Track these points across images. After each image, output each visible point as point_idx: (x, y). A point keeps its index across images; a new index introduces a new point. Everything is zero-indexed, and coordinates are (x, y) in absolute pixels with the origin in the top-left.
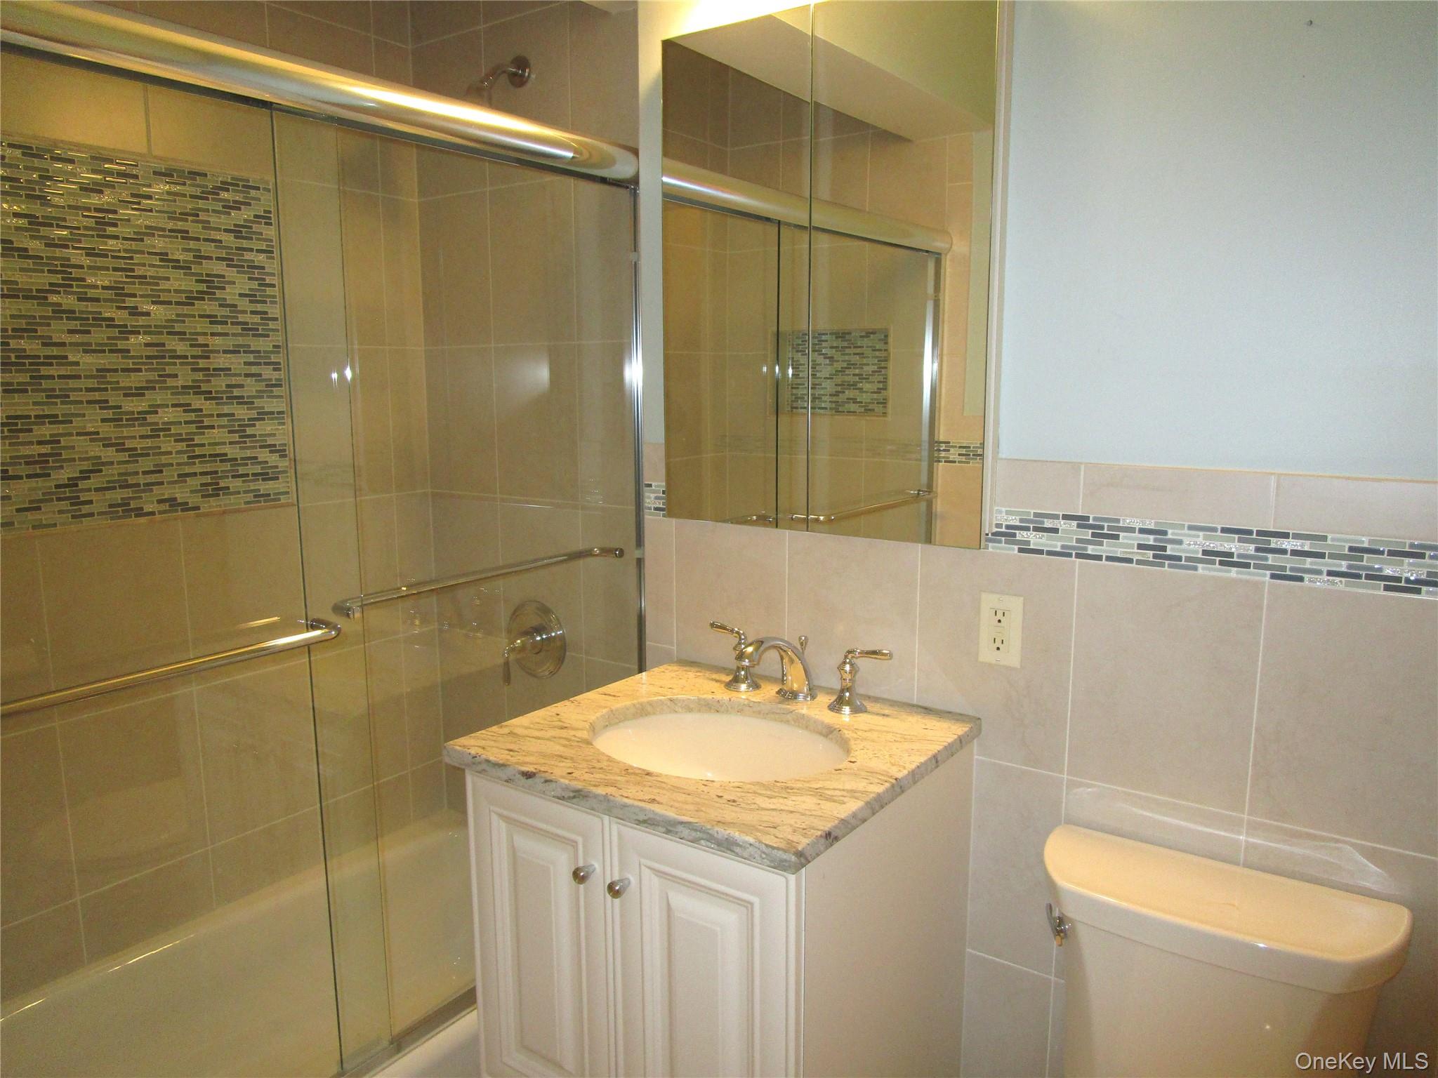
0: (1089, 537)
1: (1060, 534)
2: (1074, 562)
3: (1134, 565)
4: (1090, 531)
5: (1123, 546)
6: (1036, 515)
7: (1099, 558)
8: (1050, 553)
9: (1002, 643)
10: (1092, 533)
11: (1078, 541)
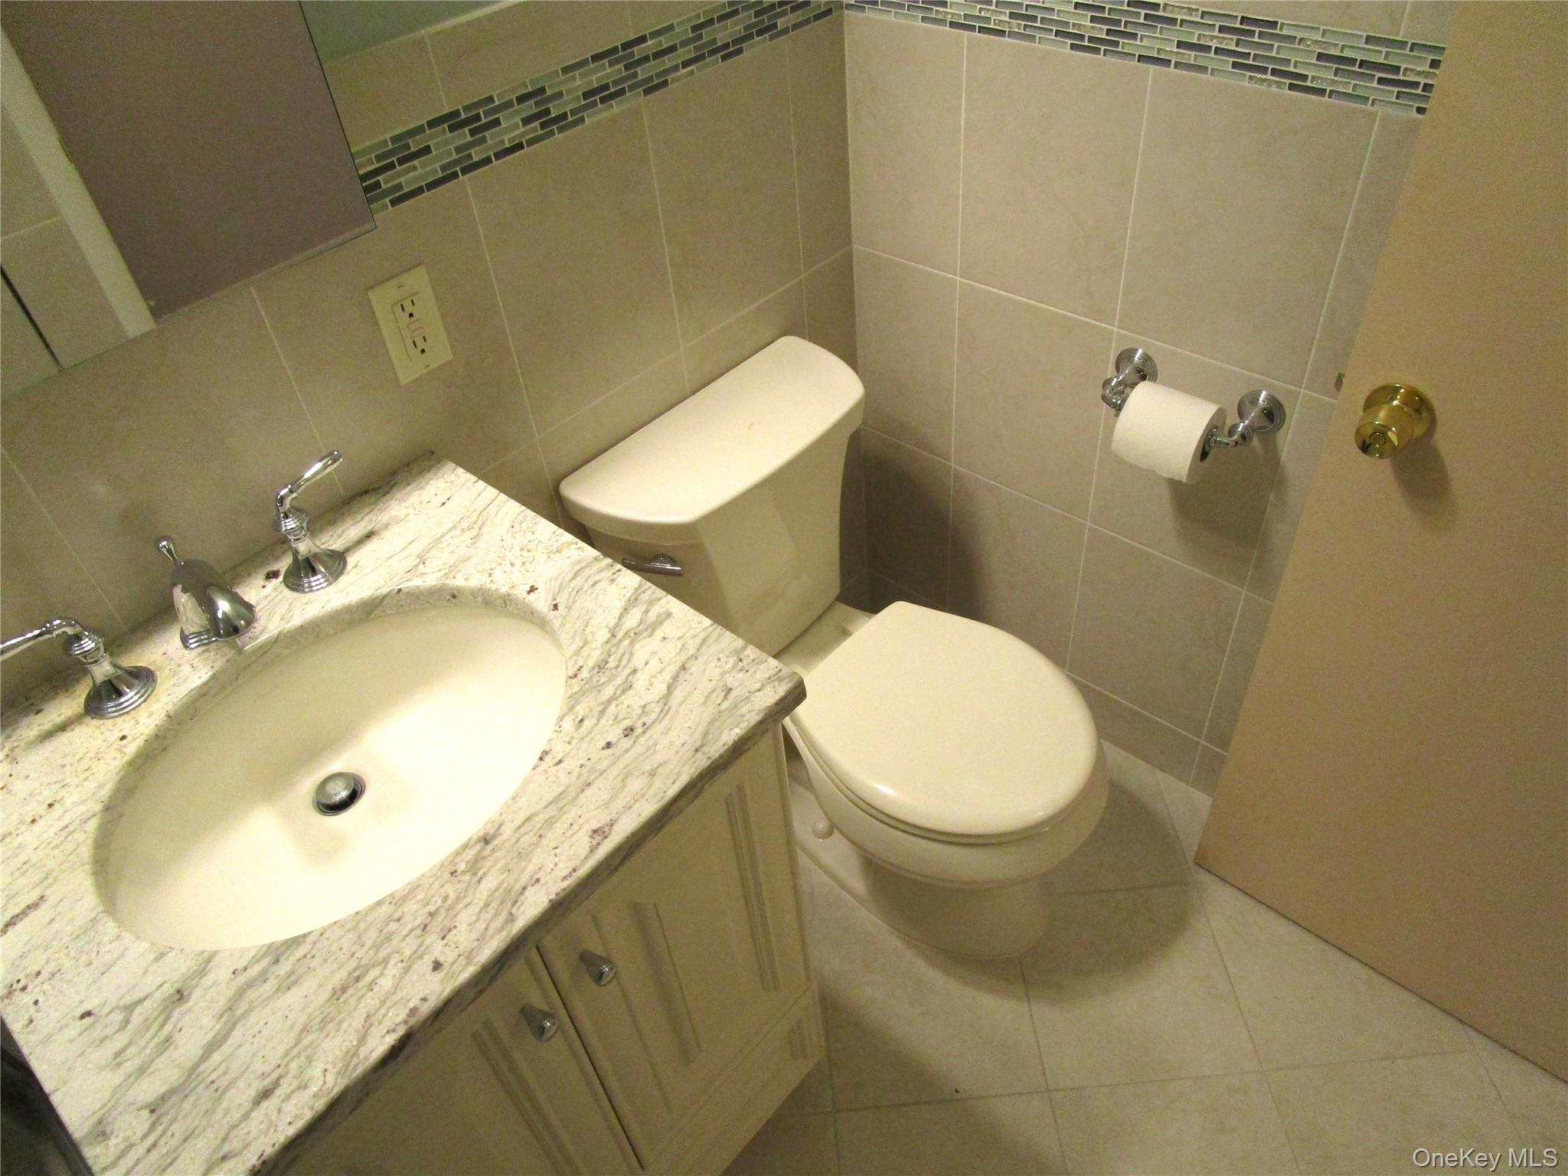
0: (469, 139)
1: (434, 152)
2: (463, 182)
3: (526, 150)
4: (466, 130)
5: (507, 131)
6: (394, 139)
7: (487, 161)
8: (431, 186)
9: (425, 340)
10: (470, 130)
11: (458, 150)
